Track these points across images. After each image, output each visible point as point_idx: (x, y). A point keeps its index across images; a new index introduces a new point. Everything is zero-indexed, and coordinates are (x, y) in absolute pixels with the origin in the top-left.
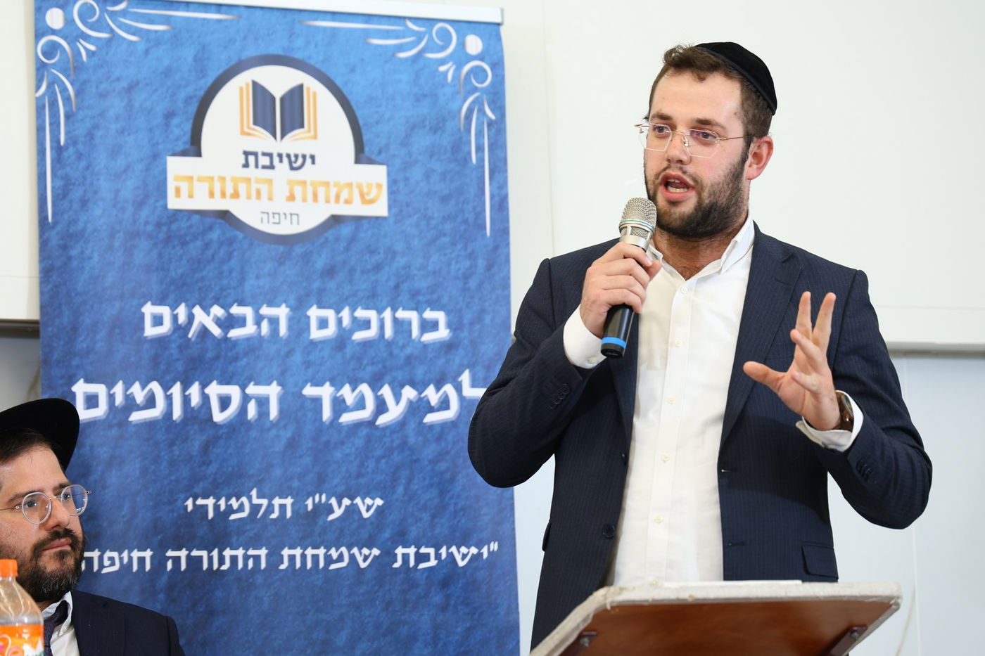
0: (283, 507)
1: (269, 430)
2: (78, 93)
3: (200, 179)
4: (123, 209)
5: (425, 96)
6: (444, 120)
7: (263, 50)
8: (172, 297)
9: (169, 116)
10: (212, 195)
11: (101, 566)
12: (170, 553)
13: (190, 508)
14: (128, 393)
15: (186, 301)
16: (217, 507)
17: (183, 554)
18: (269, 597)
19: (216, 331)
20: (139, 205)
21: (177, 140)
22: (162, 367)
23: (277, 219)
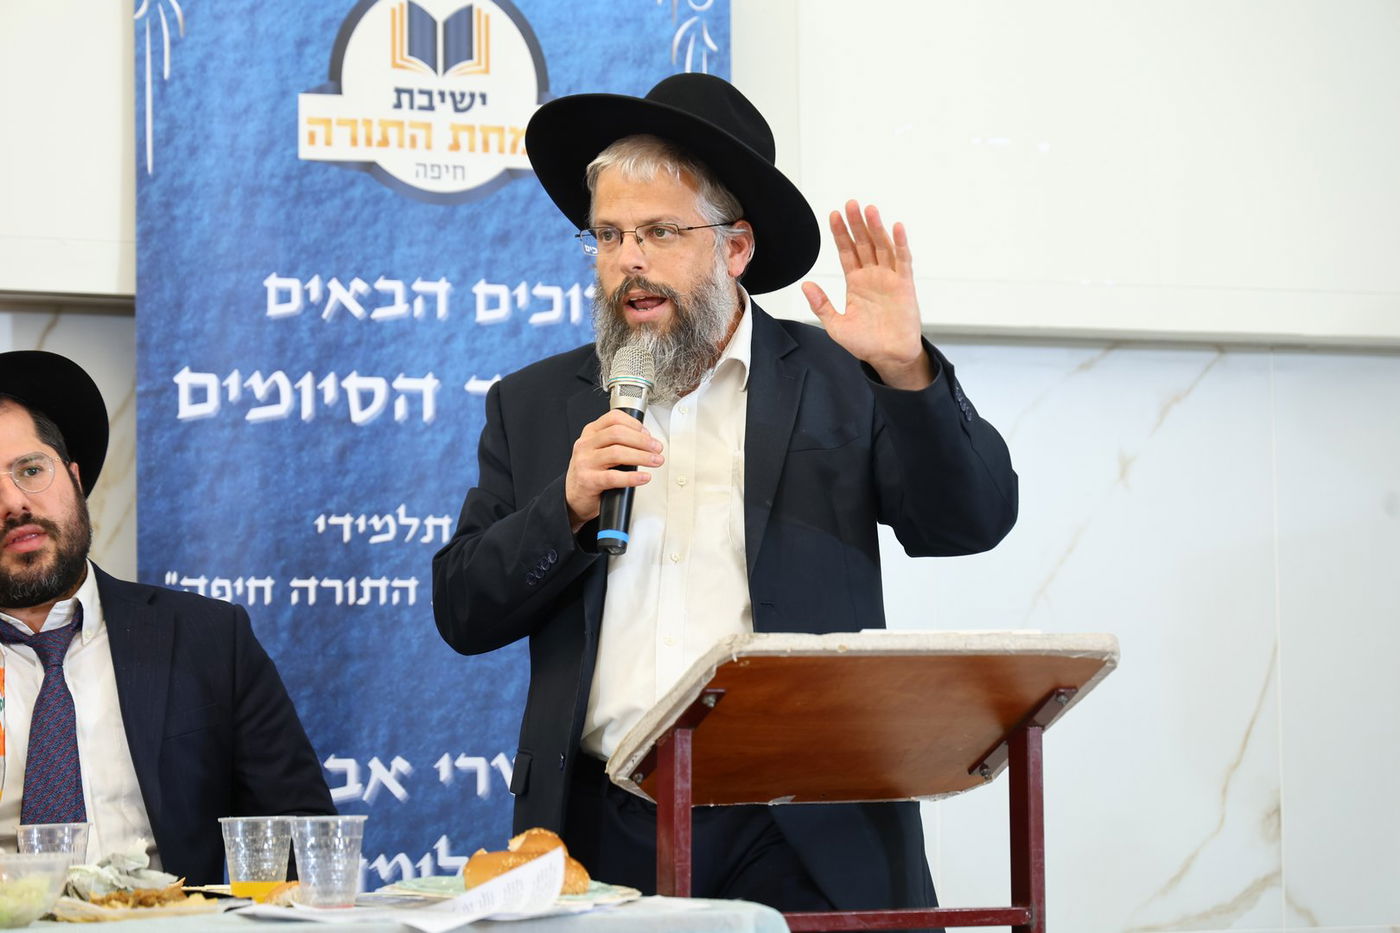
0: (438, 529)
1: (423, 433)
2: (187, 15)
3: (341, 123)
4: (242, 158)
5: (628, 21)
6: (651, 51)
8: (302, 268)
10: (354, 142)
12: (296, 583)
13: (321, 527)
14: (246, 385)
15: (320, 273)
16: (354, 527)
17: (311, 584)
18: (419, 638)
19: (357, 310)
21: (312, 73)
22: (290, 354)
23: (436, 174)
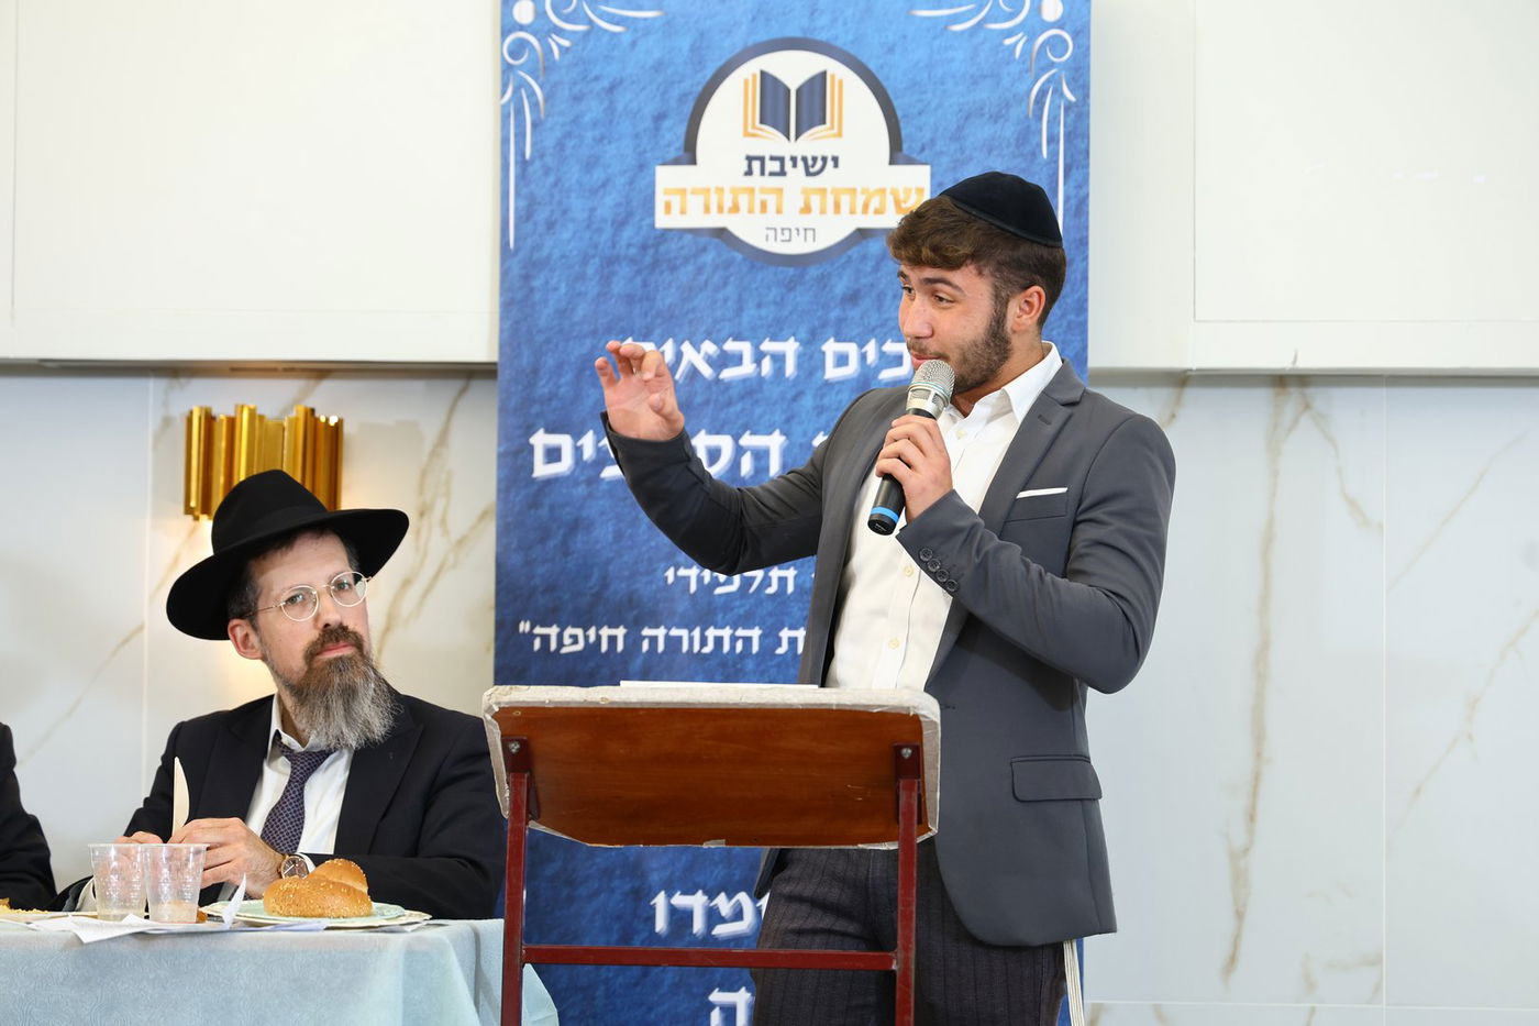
0: (783, 581)
2: (547, 99)
3: (694, 192)
4: (600, 231)
5: (985, 77)
6: (1008, 106)
7: (776, 32)
8: (658, 332)
9: (659, 118)
10: (707, 209)
11: (560, 644)
12: (646, 632)
13: (671, 579)
14: (599, 444)
15: (674, 337)
16: (700, 579)
17: (660, 632)
19: (707, 371)
20: (620, 224)
21: (669, 145)
23: (787, 236)
